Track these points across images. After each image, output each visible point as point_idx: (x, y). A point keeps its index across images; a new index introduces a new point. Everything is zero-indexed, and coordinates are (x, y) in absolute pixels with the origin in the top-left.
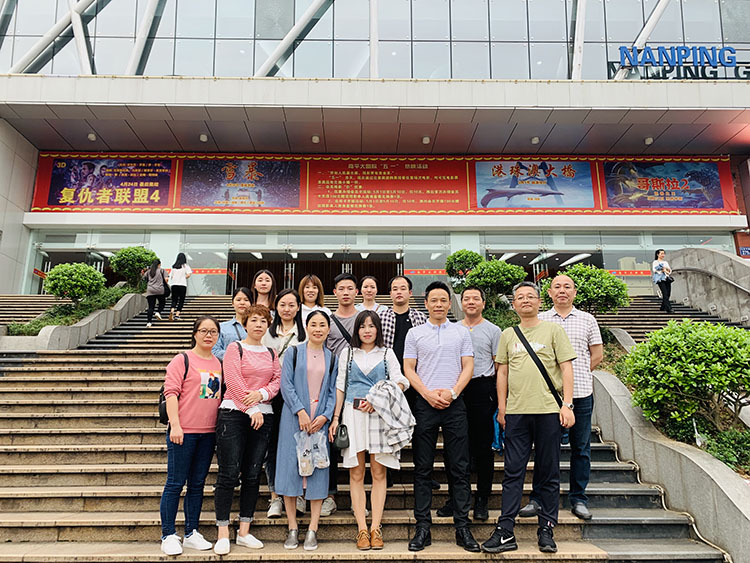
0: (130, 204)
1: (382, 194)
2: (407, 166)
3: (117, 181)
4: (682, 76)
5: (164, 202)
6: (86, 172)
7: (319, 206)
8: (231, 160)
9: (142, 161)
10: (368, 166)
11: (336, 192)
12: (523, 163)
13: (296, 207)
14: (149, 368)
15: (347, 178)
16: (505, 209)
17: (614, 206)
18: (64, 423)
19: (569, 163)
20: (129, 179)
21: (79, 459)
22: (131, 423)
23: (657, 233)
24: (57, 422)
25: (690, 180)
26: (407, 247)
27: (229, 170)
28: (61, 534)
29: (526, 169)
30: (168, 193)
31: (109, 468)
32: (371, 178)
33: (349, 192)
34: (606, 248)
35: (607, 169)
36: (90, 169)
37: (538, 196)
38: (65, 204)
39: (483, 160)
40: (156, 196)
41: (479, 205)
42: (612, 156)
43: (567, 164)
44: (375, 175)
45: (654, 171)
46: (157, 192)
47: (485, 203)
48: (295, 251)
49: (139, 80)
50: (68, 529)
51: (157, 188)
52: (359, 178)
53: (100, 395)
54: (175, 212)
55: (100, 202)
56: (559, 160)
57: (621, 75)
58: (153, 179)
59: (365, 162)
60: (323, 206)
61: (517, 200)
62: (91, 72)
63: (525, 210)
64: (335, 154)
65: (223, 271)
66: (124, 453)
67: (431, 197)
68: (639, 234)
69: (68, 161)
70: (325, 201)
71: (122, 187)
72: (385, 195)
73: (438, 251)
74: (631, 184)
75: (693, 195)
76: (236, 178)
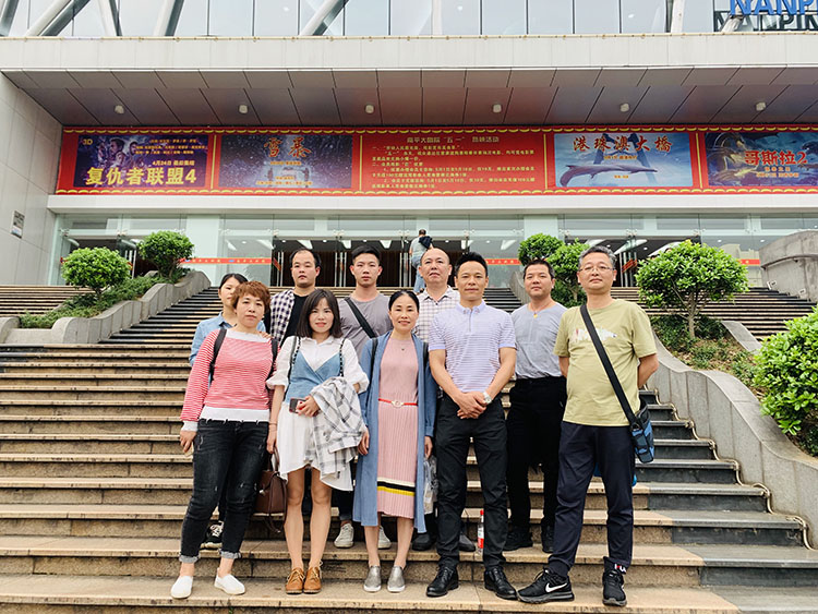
0: (164, 186)
1: (445, 172)
2: (475, 139)
3: (149, 159)
4: (804, 27)
5: (201, 182)
6: (114, 149)
7: (374, 186)
8: (275, 135)
9: (175, 136)
10: (430, 140)
11: (393, 170)
12: (610, 135)
13: (348, 188)
14: (169, 364)
15: (406, 153)
16: (588, 188)
17: (715, 184)
18: (63, 427)
19: (665, 134)
20: (162, 157)
21: (75, 470)
22: (142, 429)
23: (767, 215)
24: (54, 426)
25: (808, 153)
26: (473, 234)
27: (273, 147)
28: (37, 565)
29: (613, 141)
30: (205, 173)
31: (106, 483)
32: (434, 154)
33: (407, 169)
34: (704, 233)
35: (710, 141)
36: (118, 146)
37: (626, 173)
38: (92, 186)
39: (563, 132)
40: (192, 176)
41: (558, 184)
42: (716, 125)
43: (662, 136)
44: (437, 150)
45: (765, 142)
46: (193, 171)
47: (565, 181)
48: (347, 238)
49: (170, 43)
50: (46, 559)
51: (192, 167)
52: (419, 153)
53: (109, 396)
54: (213, 194)
55: (131, 183)
56: (652, 131)
57: (730, 26)
58: (188, 157)
59: (426, 136)
60: (379, 186)
61: (602, 178)
62: (115, 34)
63: (612, 190)
64: (392, 127)
65: (267, 261)
66: (128, 464)
67: (502, 175)
68: (746, 218)
69: (95, 137)
70: (381, 180)
71: (154, 166)
72: (450, 172)
73: (510, 238)
74: (737, 158)
75: (811, 171)
76: (281, 155)
